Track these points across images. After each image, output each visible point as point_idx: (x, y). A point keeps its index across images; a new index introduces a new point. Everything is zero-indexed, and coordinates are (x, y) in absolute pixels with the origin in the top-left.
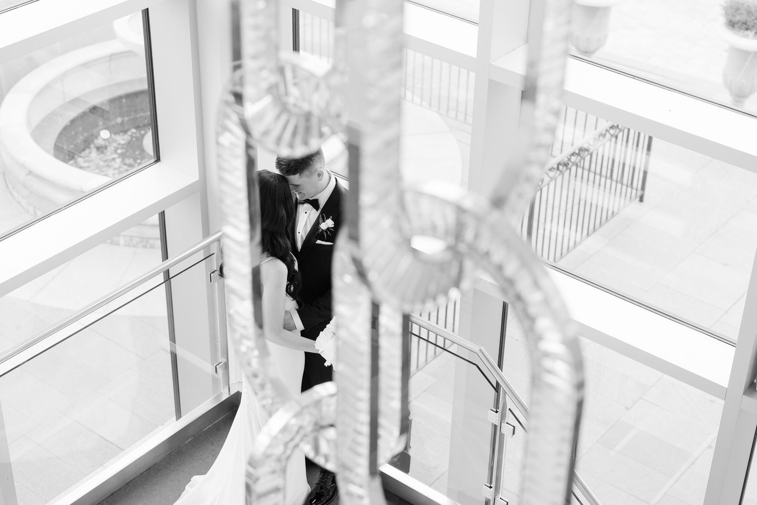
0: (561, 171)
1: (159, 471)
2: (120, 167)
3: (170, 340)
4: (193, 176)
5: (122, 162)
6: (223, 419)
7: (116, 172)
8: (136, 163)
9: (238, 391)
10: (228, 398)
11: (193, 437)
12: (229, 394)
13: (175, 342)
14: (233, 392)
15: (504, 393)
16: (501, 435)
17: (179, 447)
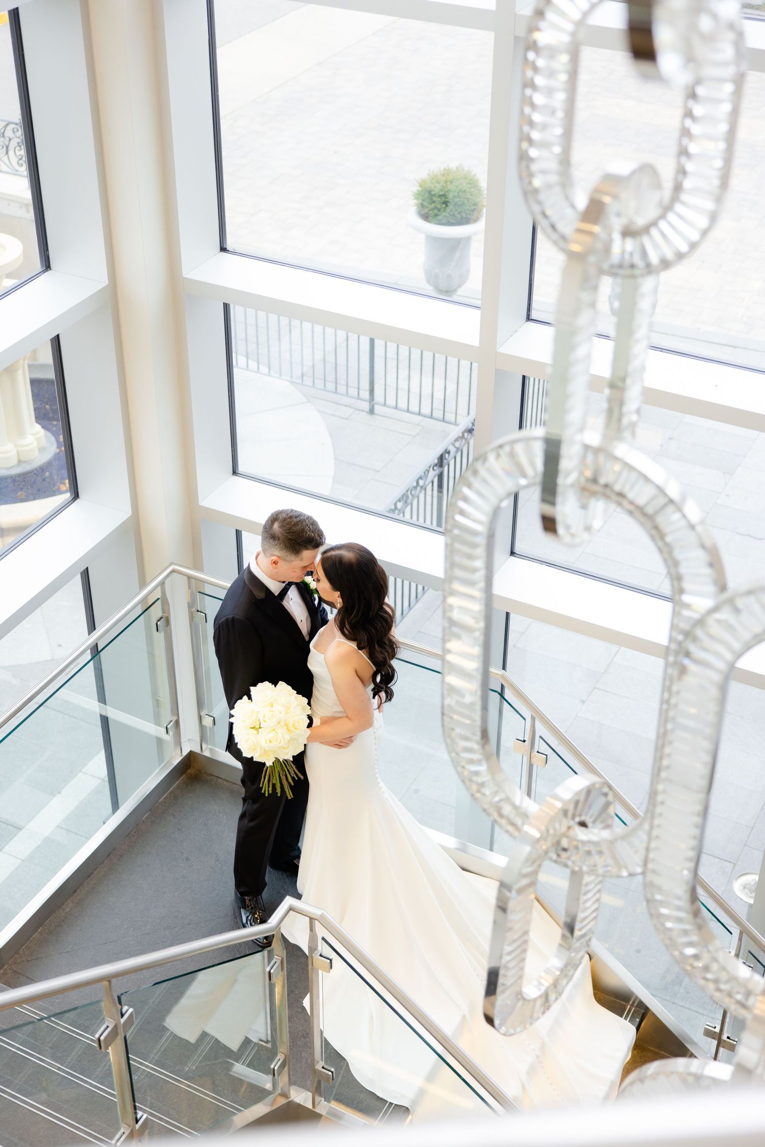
0: (466, 439)
1: (121, 856)
3: (99, 701)
4: (126, 513)
6: (177, 785)
9: (191, 751)
10: (182, 760)
11: (149, 811)
12: (182, 755)
13: (106, 704)
14: (185, 753)
15: (533, 719)
16: (531, 767)
17: (137, 825)
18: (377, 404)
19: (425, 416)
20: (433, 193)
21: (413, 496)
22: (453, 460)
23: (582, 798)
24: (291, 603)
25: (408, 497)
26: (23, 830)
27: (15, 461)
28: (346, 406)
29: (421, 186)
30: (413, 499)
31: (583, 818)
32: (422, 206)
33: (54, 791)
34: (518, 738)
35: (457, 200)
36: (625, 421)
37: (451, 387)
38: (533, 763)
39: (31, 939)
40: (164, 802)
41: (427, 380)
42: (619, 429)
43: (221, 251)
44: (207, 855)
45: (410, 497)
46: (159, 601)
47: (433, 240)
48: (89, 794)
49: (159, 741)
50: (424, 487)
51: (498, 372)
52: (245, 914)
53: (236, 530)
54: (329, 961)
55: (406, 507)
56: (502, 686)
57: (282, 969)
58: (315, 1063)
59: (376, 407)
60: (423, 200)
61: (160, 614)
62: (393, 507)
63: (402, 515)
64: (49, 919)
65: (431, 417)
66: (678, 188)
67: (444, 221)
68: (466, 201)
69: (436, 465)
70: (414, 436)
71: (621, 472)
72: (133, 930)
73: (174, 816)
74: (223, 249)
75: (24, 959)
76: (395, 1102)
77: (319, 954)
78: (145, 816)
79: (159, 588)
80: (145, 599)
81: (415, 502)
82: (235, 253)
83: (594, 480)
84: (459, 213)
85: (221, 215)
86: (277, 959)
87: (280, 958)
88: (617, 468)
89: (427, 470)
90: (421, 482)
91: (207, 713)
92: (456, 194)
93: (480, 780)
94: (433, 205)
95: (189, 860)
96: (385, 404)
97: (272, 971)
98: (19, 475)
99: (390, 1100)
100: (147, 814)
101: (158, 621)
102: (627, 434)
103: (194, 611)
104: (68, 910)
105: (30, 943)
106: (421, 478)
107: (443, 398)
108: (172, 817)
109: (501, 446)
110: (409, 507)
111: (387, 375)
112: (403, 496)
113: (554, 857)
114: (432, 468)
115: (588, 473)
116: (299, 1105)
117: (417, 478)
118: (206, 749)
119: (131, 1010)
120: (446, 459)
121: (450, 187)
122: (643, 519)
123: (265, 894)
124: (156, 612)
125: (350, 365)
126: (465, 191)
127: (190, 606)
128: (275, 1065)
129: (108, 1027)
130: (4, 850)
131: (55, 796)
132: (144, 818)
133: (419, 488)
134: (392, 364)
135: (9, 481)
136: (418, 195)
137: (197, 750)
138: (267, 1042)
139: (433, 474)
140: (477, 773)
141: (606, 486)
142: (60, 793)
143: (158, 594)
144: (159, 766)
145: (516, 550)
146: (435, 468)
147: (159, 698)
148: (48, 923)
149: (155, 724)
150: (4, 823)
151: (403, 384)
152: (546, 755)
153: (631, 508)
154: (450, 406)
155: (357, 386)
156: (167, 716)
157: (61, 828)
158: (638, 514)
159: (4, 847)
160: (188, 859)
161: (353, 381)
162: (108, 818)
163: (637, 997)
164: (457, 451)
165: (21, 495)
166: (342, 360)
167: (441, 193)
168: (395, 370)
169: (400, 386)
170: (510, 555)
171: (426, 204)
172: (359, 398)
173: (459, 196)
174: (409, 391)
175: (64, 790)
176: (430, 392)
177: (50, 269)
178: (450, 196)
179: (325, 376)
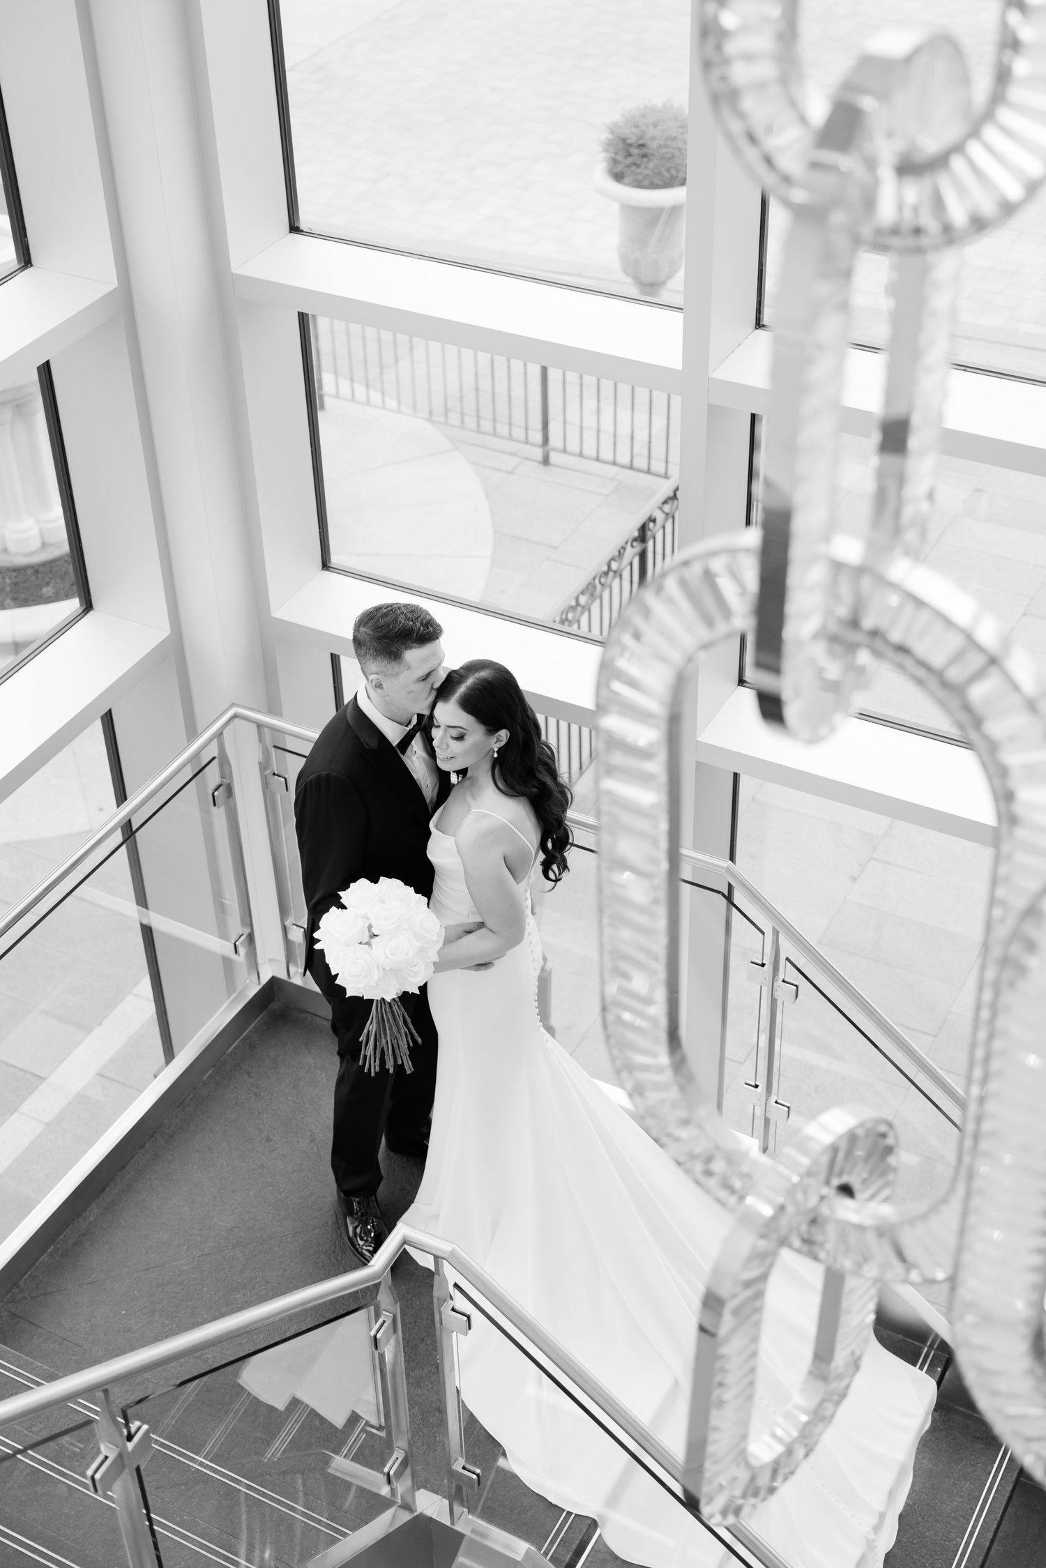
1: (171, 1136)
3: (137, 904)
4: (162, 631)
6: (255, 1026)
9: (273, 977)
10: (259, 991)
11: (213, 1067)
12: (259, 983)
13: (147, 908)
14: (265, 979)
15: (776, 933)
16: (774, 1002)
17: (195, 1089)
18: (554, 450)
19: (622, 467)
20: (629, 141)
21: (603, 585)
22: (661, 531)
23: (843, 1146)
24: (414, 758)
25: (595, 587)
26: (47, 1081)
28: (510, 454)
29: (612, 132)
30: (602, 591)
31: (845, 1179)
32: (615, 161)
33: (88, 1026)
34: (754, 960)
35: (664, 151)
36: (908, 513)
37: (659, 423)
38: (776, 997)
39: (37, 1264)
40: (235, 1053)
41: (624, 415)
42: (897, 531)
43: (290, 232)
44: (296, 1133)
45: (599, 586)
46: (216, 761)
47: (631, 211)
49: (227, 962)
50: (618, 573)
51: (712, 408)
52: (352, 1224)
53: (332, 654)
55: (594, 601)
56: (730, 886)
57: (395, 1331)
58: (452, 1460)
59: (554, 457)
60: (616, 153)
61: (217, 781)
62: (573, 603)
63: (575, 626)
64: (64, 1234)
65: (631, 467)
66: (1003, 76)
67: (646, 182)
68: (676, 152)
69: (635, 540)
70: (607, 496)
71: (901, 607)
72: (188, 1249)
73: (249, 1074)
74: (294, 229)
75: (26, 1294)
76: (575, 1511)
77: (451, 1308)
78: (208, 1074)
79: (215, 742)
80: (197, 754)
81: (606, 594)
82: (311, 234)
83: (854, 623)
84: (668, 170)
85: (289, 176)
86: (386, 1316)
87: (392, 1315)
88: (894, 600)
89: (622, 547)
90: (614, 566)
91: (294, 922)
92: (662, 143)
94: (630, 160)
95: (271, 1140)
96: (564, 451)
97: (378, 1336)
99: (567, 1509)
100: (210, 1072)
101: (216, 790)
102: (911, 536)
103: (268, 775)
104: (92, 1219)
105: (34, 1270)
106: (613, 559)
107: (647, 440)
108: (247, 1075)
109: (686, 563)
110: (597, 602)
111: (568, 408)
112: (587, 586)
114: (629, 544)
115: (843, 611)
116: (431, 1519)
117: (607, 560)
118: (295, 974)
119: (145, 1427)
120: (650, 530)
121: (651, 132)
122: (943, 694)
123: (382, 1190)
124: (212, 776)
125: (513, 393)
126: (675, 138)
127: (264, 766)
128: (392, 1466)
129: (106, 1458)
130: (20, 1109)
131: (92, 1030)
132: (205, 1078)
133: (611, 574)
136: (608, 146)
137: (282, 975)
138: (380, 1428)
139: (631, 553)
141: (875, 633)
142: (100, 1024)
143: (213, 750)
144: (229, 997)
145: (748, 676)
146: (635, 544)
147: (224, 901)
148: (62, 1240)
149: (220, 938)
150: (21, 1070)
151: (590, 421)
152: (797, 986)
153: (921, 673)
154: (658, 451)
155: (523, 424)
156: (236, 926)
157: (102, 1076)
158: (932, 682)
160: (269, 1140)
161: (518, 418)
162: (160, 1071)
163: (937, 1336)
164: (666, 519)
165: (48, 591)
166: (501, 388)
167: (641, 142)
168: (578, 400)
169: (585, 424)
170: (739, 685)
171: (620, 158)
172: (527, 442)
173: (666, 146)
174: (598, 431)
175: (106, 1022)
176: (629, 431)
177: (32, 266)
178: (653, 145)
179: (478, 411)
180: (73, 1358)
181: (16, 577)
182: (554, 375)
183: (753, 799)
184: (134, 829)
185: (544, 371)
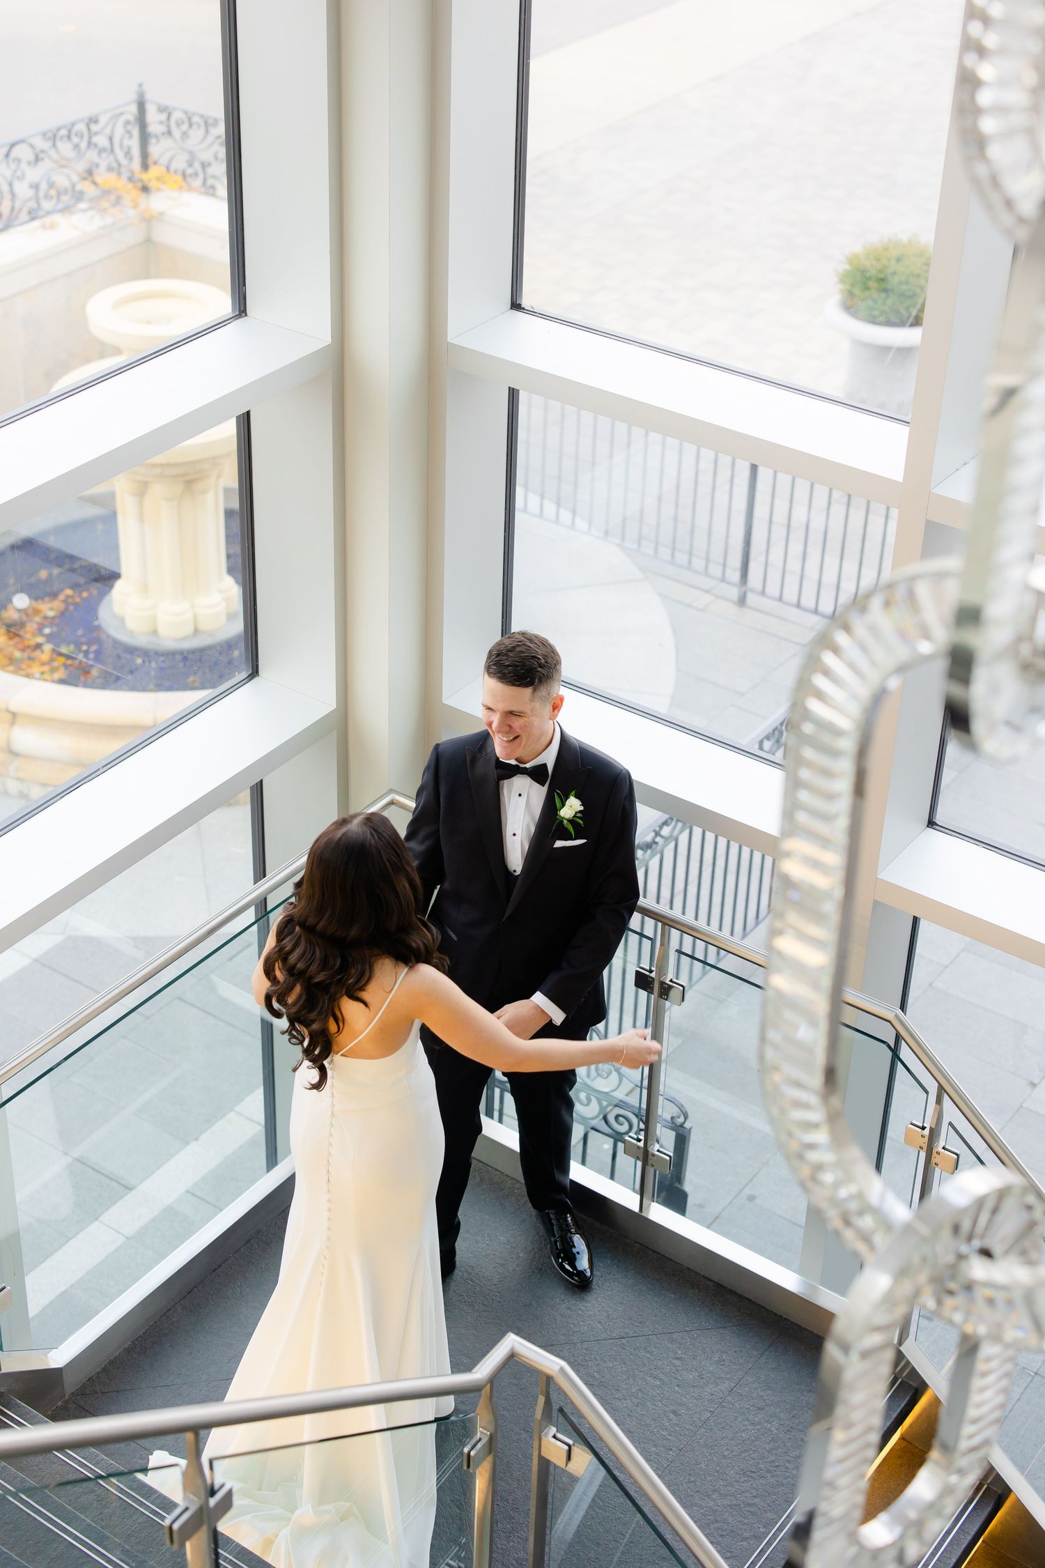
2: (52, 660)
4: (327, 703)
5: (53, 650)
7: (46, 668)
8: (80, 651)
15: (941, 1090)
19: (823, 616)
20: (868, 274)
25: (781, 733)
26: (134, 1192)
27: (189, 630)
28: (703, 590)
29: (850, 262)
31: (986, 1243)
32: (850, 293)
33: (186, 1138)
34: (914, 1122)
35: (904, 287)
38: (933, 1164)
41: (832, 562)
43: (511, 309)
47: (862, 347)
48: (241, 1146)
51: (930, 525)
54: (567, 1448)
55: (778, 749)
56: (898, 1037)
57: (491, 1450)
59: (752, 599)
60: (853, 285)
67: (882, 319)
68: (918, 290)
74: (516, 306)
75: (97, 1388)
77: (552, 1435)
82: (532, 313)
84: (906, 309)
85: (517, 252)
86: (483, 1433)
87: (489, 1432)
92: (904, 278)
93: (813, 1156)
94: (867, 293)
96: (763, 593)
97: (472, 1453)
98: (193, 652)
111: (772, 550)
112: (774, 731)
113: (931, 1303)
121: (893, 267)
125: (714, 527)
126: (918, 276)
129: (187, 1509)
130: (101, 1219)
131: (188, 1143)
134: (779, 533)
135: (178, 657)
136: (845, 277)
140: (812, 1146)
142: (196, 1139)
145: (938, 819)
150: (106, 1176)
151: (794, 565)
152: (959, 1155)
155: (721, 560)
157: (194, 1195)
159: (101, 1215)
161: (717, 554)
165: (194, 681)
166: (702, 520)
167: (881, 276)
168: (783, 542)
169: (788, 567)
170: (928, 826)
171: (856, 291)
172: (723, 580)
173: (907, 283)
174: (802, 577)
175: (203, 1137)
176: (835, 580)
177: (246, 315)
178: (893, 281)
179: (674, 542)
180: (139, 1461)
181: (163, 661)
182: (764, 474)
183: (930, 985)
184: (269, 909)
185: (754, 468)
